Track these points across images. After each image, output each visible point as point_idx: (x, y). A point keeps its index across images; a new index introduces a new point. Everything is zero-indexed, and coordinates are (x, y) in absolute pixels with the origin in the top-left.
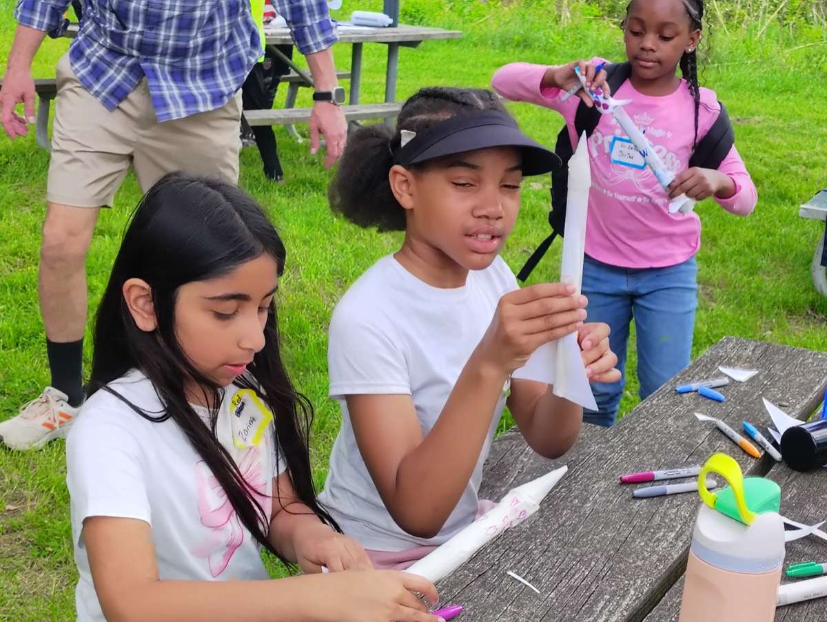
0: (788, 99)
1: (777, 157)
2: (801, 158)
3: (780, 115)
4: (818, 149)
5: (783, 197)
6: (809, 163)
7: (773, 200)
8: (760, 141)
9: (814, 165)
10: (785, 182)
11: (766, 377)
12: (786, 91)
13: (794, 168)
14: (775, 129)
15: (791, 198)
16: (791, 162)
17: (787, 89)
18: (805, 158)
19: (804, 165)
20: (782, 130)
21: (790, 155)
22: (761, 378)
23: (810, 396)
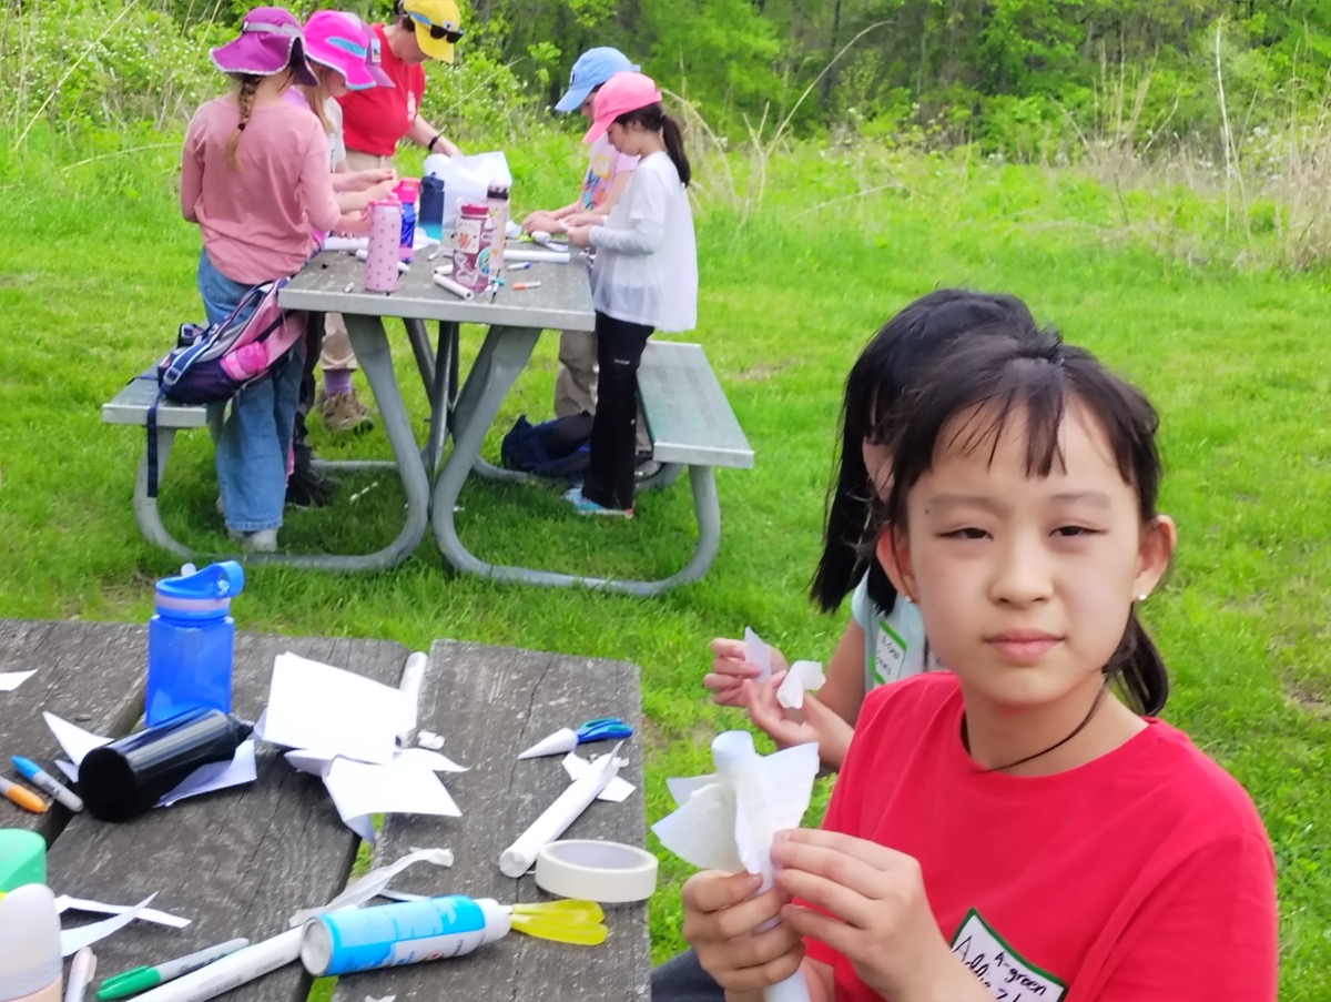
0: (75, 244)
1: (65, 337)
2: (104, 335)
3: (65, 270)
4: (130, 318)
5: (80, 397)
6: (118, 341)
7: (64, 404)
8: (35, 313)
9: (127, 345)
10: (80, 374)
11: (50, 678)
12: (72, 231)
13: (94, 351)
14: (58, 293)
15: (93, 399)
16: (88, 342)
17: (71, 229)
18: (110, 334)
19: (110, 344)
20: (70, 292)
21: (85, 331)
22: (42, 679)
23: (127, 697)
